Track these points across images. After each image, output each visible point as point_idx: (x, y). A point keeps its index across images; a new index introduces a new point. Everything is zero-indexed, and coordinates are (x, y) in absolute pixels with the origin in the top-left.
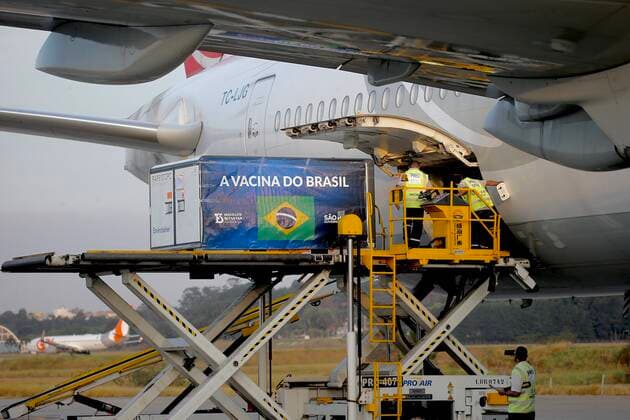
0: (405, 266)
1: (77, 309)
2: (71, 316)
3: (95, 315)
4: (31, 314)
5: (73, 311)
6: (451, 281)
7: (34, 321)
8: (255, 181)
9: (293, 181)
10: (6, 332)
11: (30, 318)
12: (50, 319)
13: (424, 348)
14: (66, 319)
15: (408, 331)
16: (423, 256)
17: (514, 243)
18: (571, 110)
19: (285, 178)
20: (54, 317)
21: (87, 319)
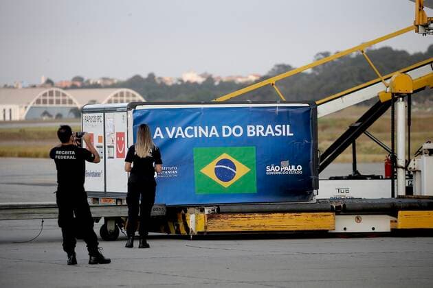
1: (206, 74)
2: (200, 80)
3: (224, 80)
4: (160, 78)
5: (202, 76)
7: (163, 85)
10: (134, 96)
11: (159, 82)
12: (179, 83)
14: (196, 83)
20: (182, 81)
21: (217, 83)
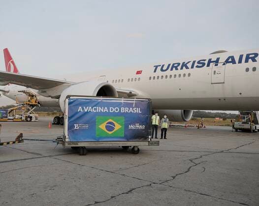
0: (29, 104)
6: (33, 106)
8: (95, 109)
9: (114, 110)
13: (30, 111)
15: (29, 110)
16: (30, 103)
17: (38, 103)
18: (45, 92)
19: (110, 108)
